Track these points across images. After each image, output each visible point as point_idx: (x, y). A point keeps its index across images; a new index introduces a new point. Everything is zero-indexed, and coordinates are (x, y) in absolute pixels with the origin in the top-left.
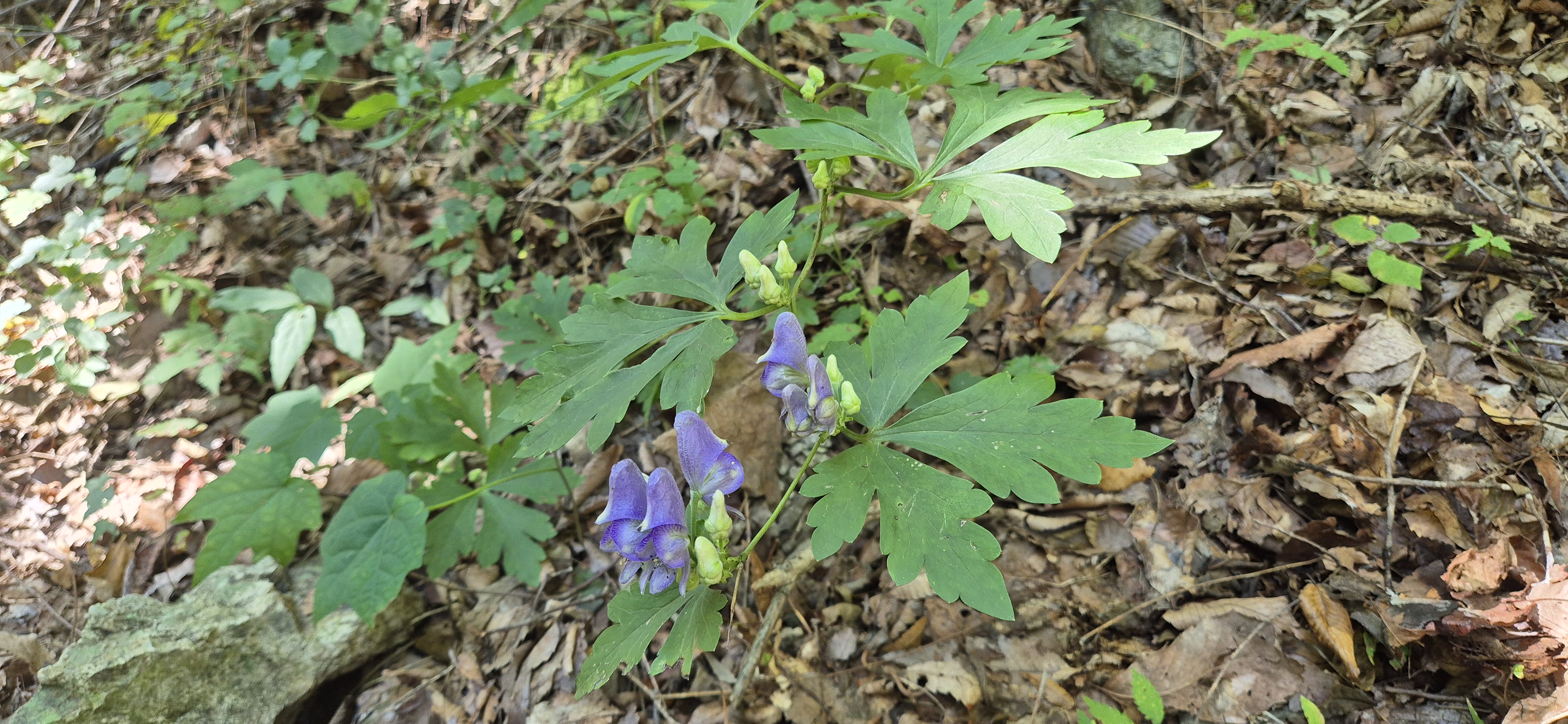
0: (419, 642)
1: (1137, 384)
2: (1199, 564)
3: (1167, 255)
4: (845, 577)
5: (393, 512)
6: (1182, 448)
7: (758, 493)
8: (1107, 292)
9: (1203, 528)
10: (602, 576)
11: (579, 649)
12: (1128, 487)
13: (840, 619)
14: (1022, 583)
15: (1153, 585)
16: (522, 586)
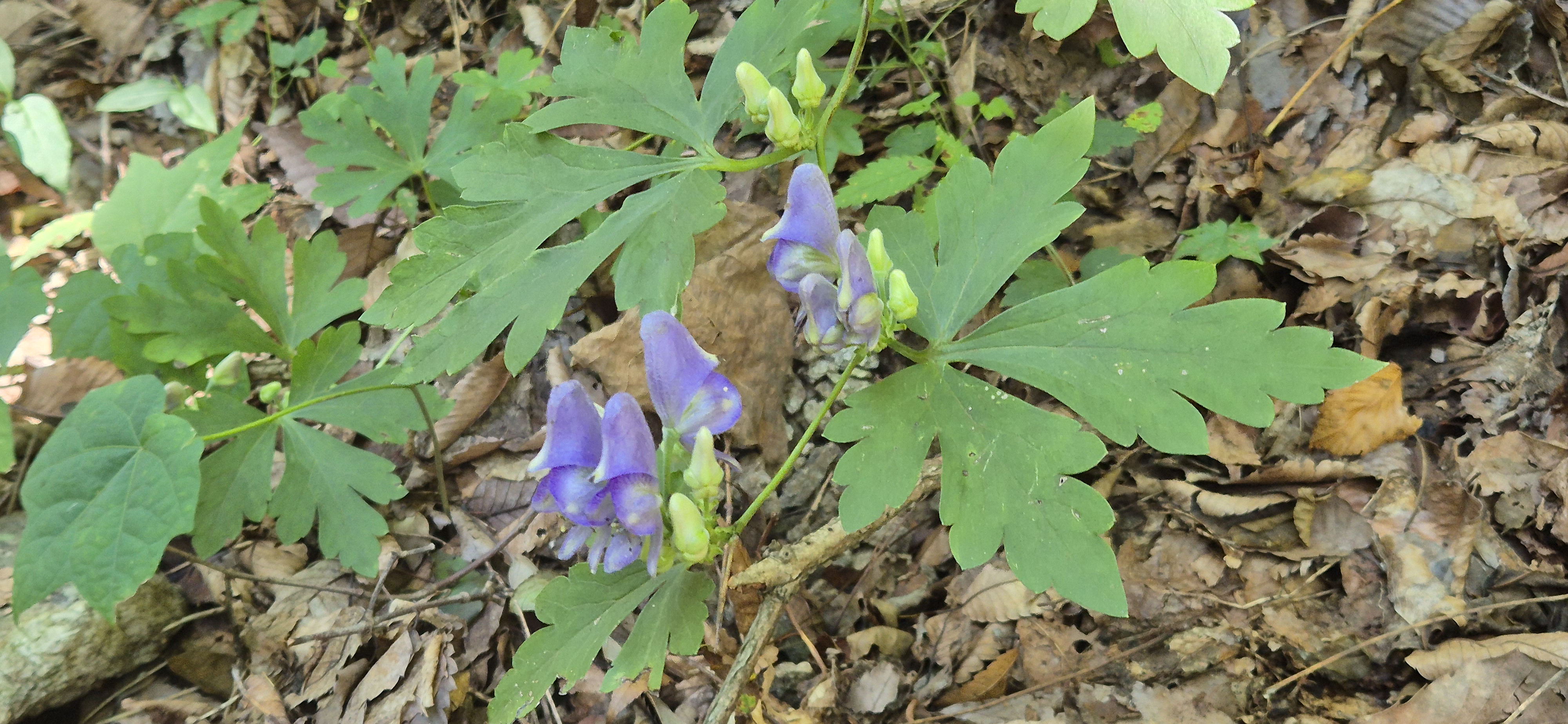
0: (176, 663)
1: (1411, 277)
2: (1481, 579)
3: (1495, 48)
4: (890, 588)
5: (143, 442)
6: (1477, 388)
7: (748, 442)
8: (1382, 112)
9: (1494, 522)
10: (481, 568)
11: (444, 673)
12: (1374, 450)
13: (874, 652)
14: (1181, 600)
15: (1398, 610)
16: (349, 577)
